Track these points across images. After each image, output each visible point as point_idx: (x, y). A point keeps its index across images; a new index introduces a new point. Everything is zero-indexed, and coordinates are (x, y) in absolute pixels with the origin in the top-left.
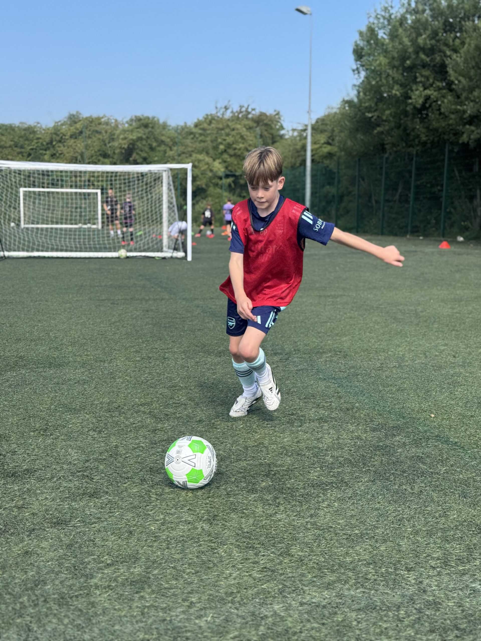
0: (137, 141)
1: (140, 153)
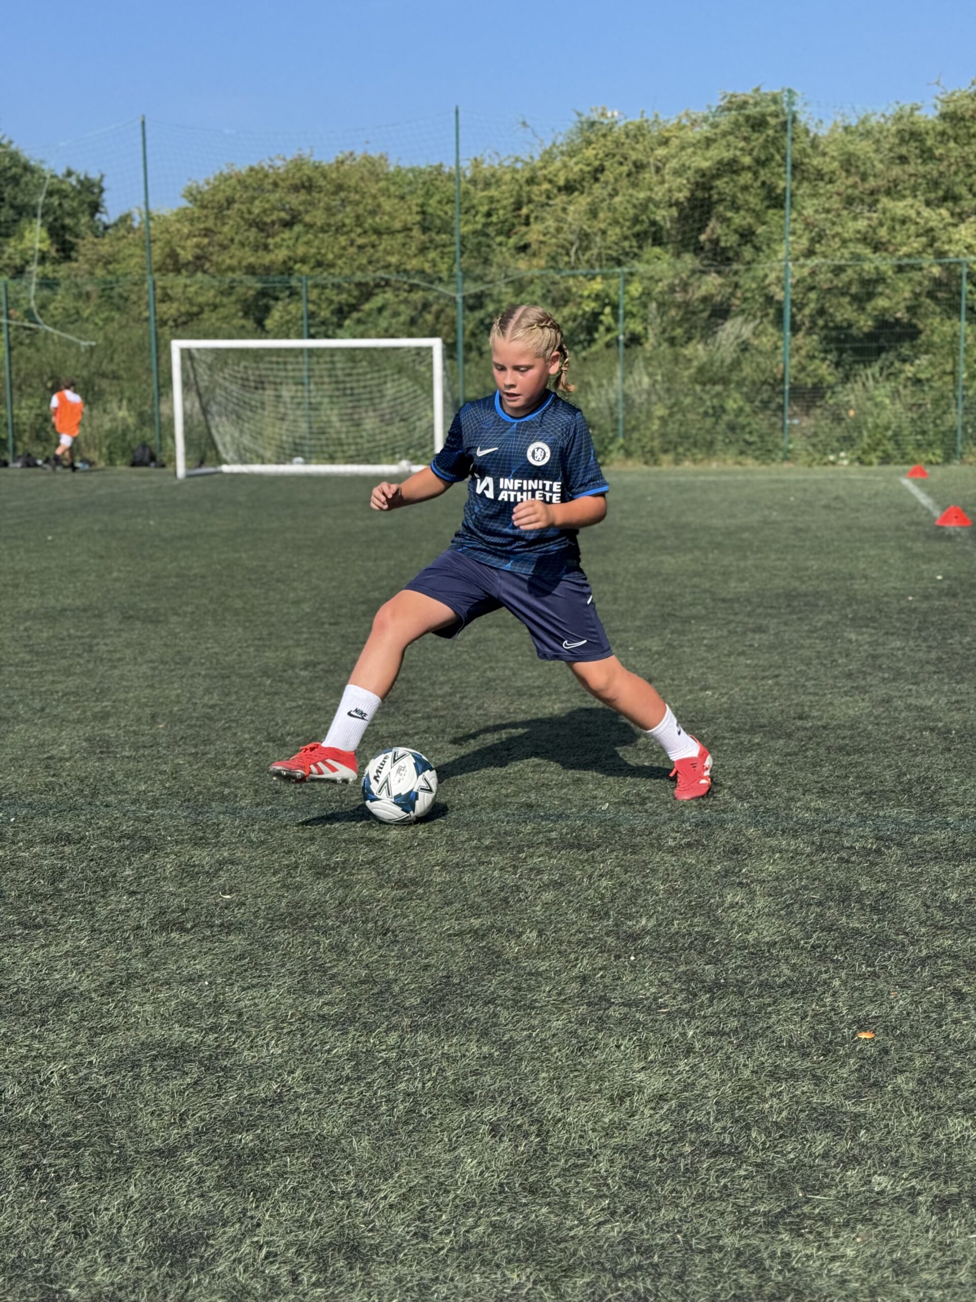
0: (718, 176)
1: (729, 214)
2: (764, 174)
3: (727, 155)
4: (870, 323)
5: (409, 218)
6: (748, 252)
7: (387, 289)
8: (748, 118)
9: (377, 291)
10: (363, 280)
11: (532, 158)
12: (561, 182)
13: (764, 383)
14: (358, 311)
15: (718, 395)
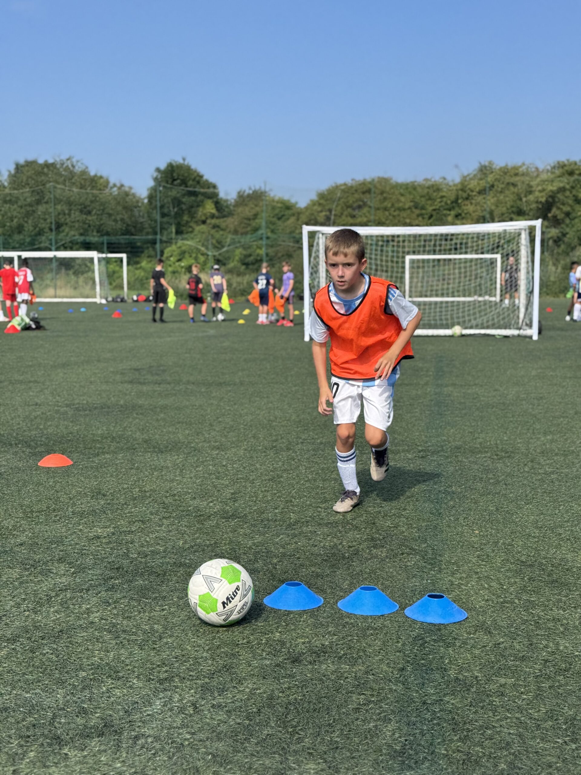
0: (558, 192)
5: (410, 204)
6: (567, 221)
12: (478, 190)
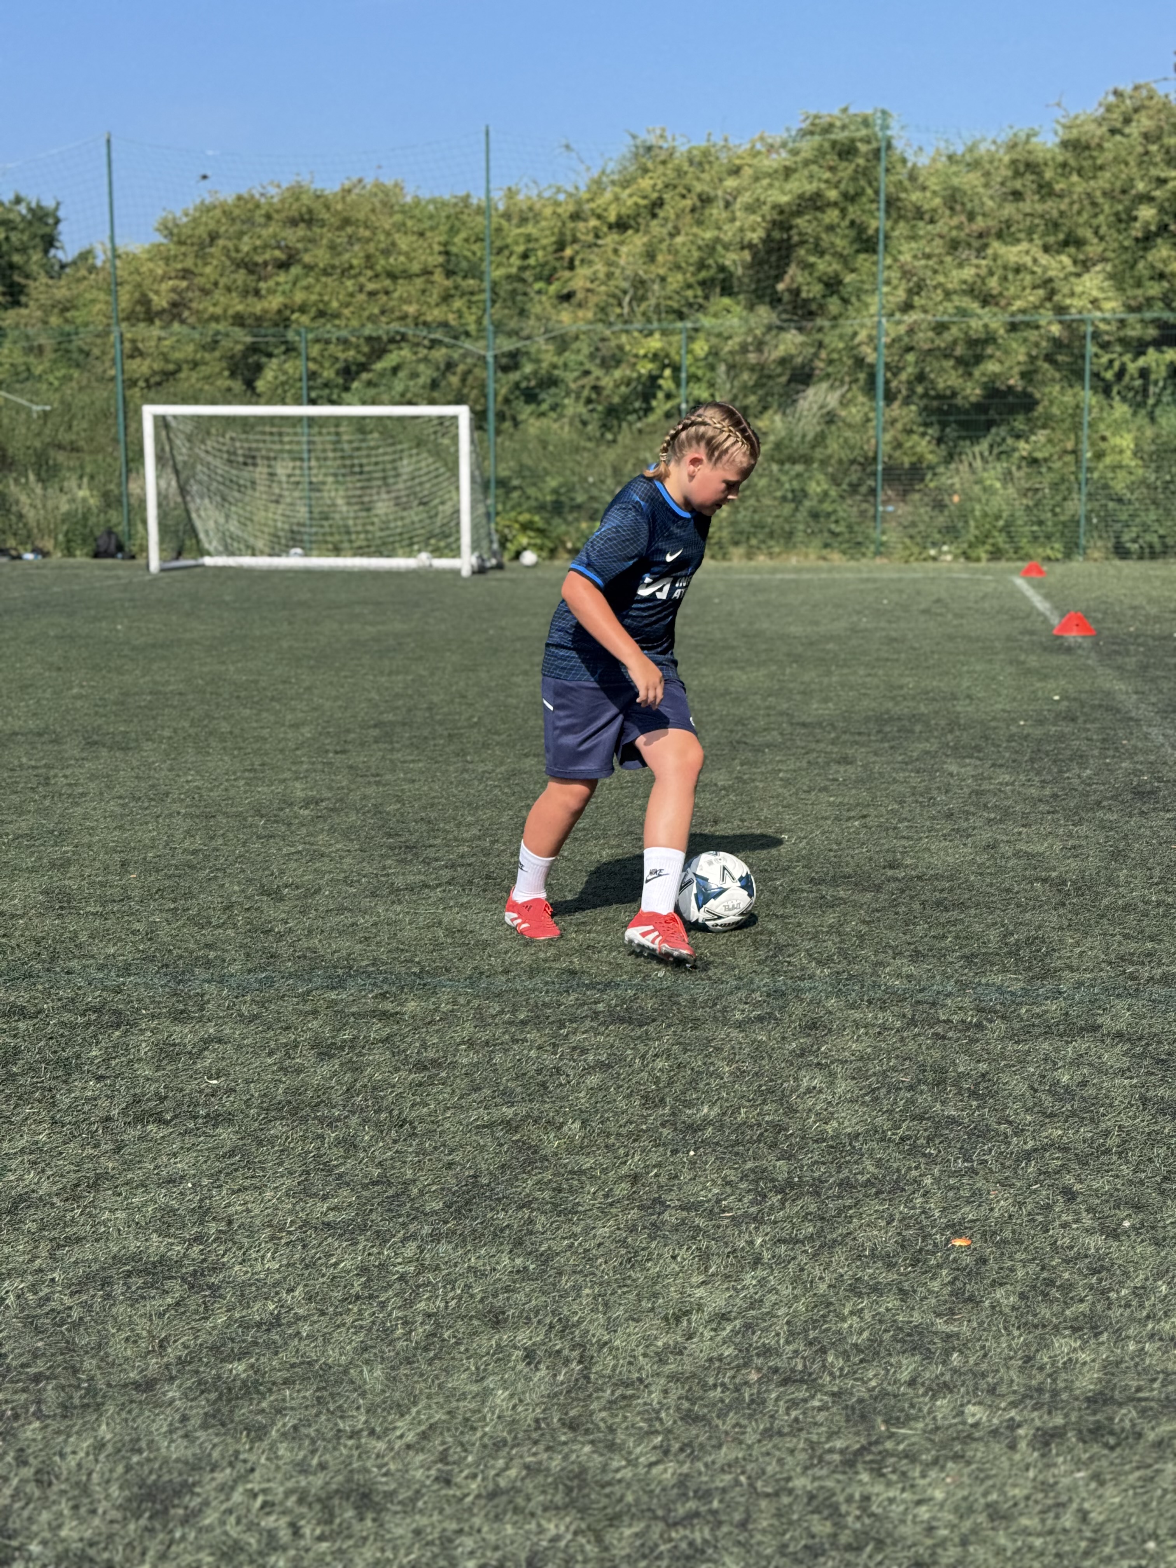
0: (799, 213)
1: (812, 259)
2: (853, 211)
3: (810, 188)
4: (978, 391)
5: (430, 259)
6: (834, 305)
7: (403, 344)
8: (834, 144)
9: (392, 347)
10: (374, 334)
11: (577, 188)
12: (612, 218)
13: (853, 462)
14: (368, 370)
15: (799, 475)
